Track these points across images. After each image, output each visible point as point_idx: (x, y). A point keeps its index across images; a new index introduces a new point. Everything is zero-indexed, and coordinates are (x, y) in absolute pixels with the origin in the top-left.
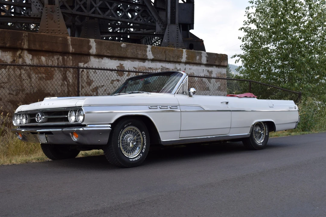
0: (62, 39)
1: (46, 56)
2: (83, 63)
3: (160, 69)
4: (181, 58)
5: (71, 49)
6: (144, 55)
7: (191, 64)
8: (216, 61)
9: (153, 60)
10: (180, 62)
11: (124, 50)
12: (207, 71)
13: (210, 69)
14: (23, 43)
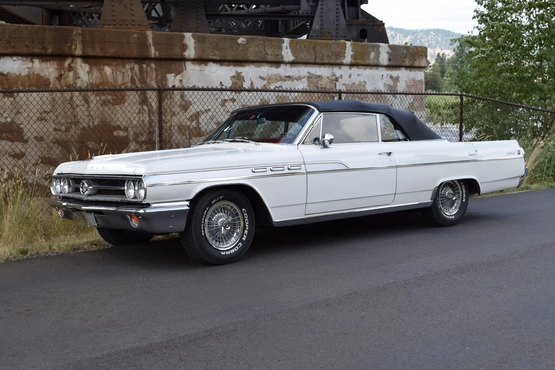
0: (137, 36)
1: (112, 65)
2: (174, 74)
3: (306, 78)
4: (342, 56)
5: (153, 52)
6: (278, 55)
7: (360, 67)
8: (405, 60)
9: (293, 63)
10: (340, 65)
11: (242, 48)
12: (389, 76)
13: (395, 73)
14: (73, 47)
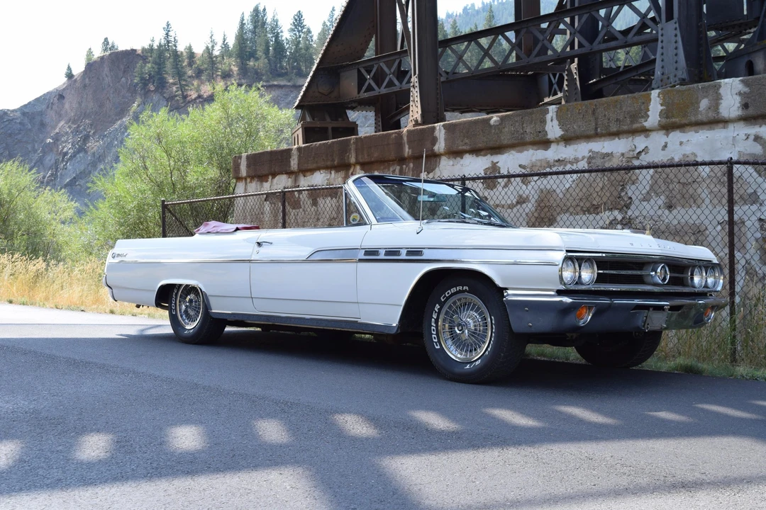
2: (426, 173)
3: (586, 160)
4: (643, 117)
5: (406, 151)
6: (540, 132)
11: (496, 130)
